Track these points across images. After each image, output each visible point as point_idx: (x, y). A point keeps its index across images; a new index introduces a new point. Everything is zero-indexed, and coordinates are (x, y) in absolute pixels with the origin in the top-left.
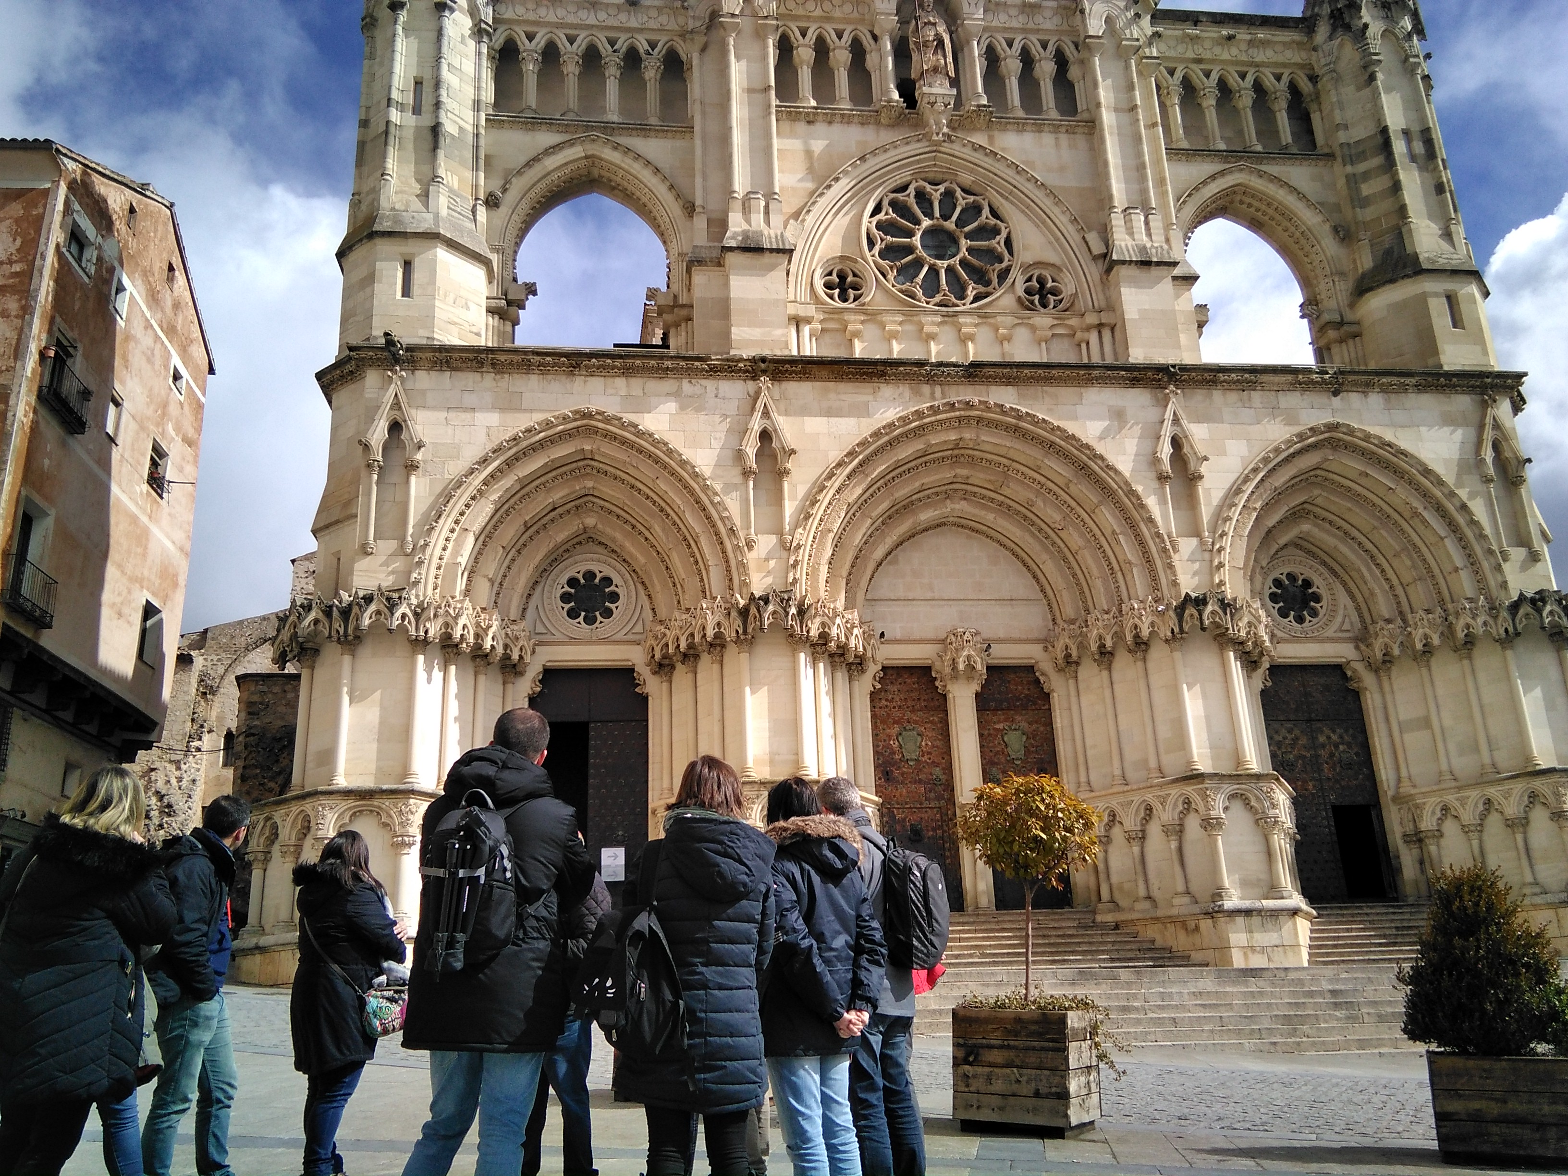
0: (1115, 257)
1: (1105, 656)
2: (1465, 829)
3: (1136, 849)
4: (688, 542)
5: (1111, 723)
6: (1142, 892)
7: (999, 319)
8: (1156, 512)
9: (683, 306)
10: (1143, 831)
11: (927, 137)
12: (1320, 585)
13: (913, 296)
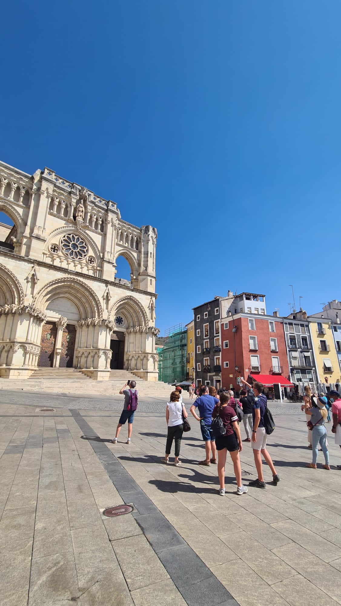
0: (104, 259)
1: (88, 326)
2: (135, 360)
3: (86, 359)
4: (11, 292)
5: (86, 337)
6: (85, 366)
7: (83, 264)
8: (102, 304)
9: (19, 243)
10: (88, 356)
11: (77, 227)
12: (123, 319)
13: (67, 255)
